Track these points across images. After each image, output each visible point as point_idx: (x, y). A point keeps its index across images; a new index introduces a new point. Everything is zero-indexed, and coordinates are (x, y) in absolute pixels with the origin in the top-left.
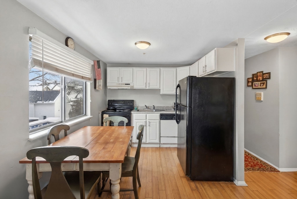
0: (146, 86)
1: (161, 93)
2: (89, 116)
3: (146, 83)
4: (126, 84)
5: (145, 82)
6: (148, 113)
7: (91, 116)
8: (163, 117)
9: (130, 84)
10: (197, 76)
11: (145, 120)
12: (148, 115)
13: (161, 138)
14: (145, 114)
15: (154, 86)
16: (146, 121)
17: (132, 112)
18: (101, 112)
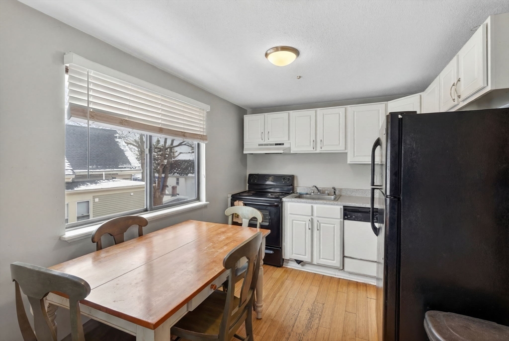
0: (315, 147)
1: (350, 160)
2: (203, 201)
3: (315, 142)
4: (276, 144)
5: (313, 138)
6: (316, 203)
7: (206, 201)
8: (350, 213)
9: (283, 144)
10: (418, 112)
11: (310, 218)
12: (315, 206)
13: (346, 259)
14: (310, 205)
15: (332, 145)
16: (312, 219)
17: (284, 199)
18: (230, 196)
